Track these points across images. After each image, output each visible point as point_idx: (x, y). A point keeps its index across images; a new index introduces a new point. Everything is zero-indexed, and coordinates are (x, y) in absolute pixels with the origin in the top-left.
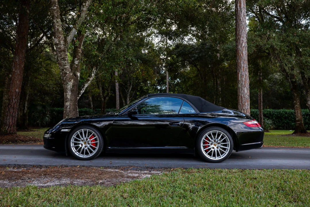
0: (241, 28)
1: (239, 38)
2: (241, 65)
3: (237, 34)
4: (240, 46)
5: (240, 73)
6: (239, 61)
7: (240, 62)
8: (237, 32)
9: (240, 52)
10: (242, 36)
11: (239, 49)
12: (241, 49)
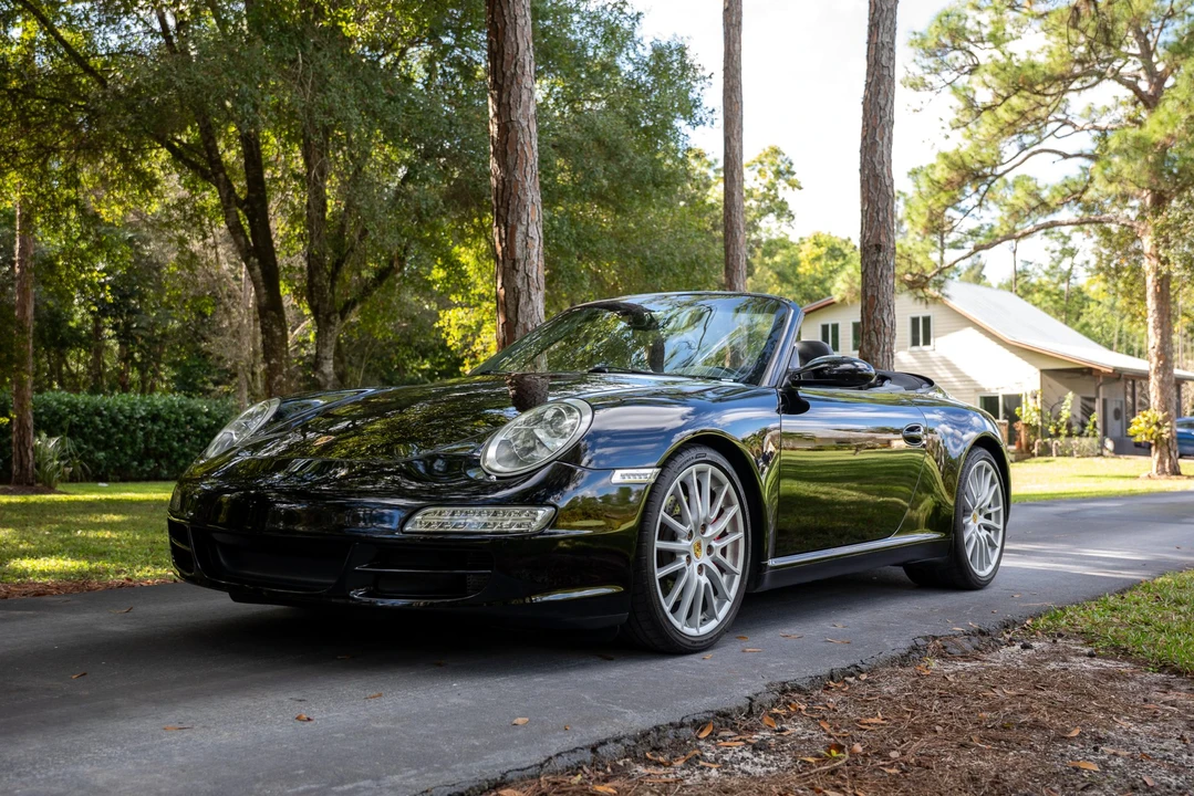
0: (523, 35)
1: (514, 75)
2: (525, 194)
3: (506, 57)
4: (520, 111)
5: (521, 228)
6: (518, 174)
7: (523, 180)
8: (508, 49)
9: (520, 135)
10: (528, 69)
11: (519, 122)
12: (525, 124)
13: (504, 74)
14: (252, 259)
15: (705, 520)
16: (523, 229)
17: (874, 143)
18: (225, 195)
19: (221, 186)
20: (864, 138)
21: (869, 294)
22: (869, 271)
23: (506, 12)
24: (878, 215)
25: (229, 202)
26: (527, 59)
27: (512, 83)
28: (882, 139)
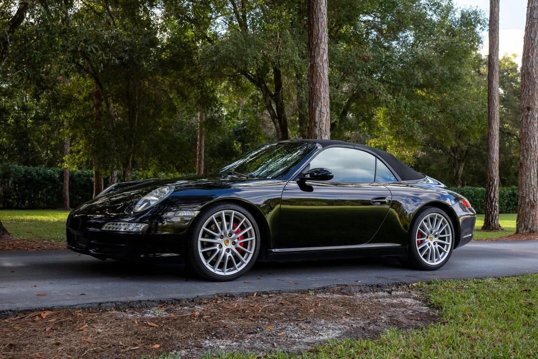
0: (322, 26)
1: (317, 43)
2: (321, 94)
3: (314, 36)
4: (319, 59)
5: (318, 109)
6: (317, 86)
7: (320, 88)
8: (315, 33)
9: (319, 69)
10: (323, 40)
11: (318, 63)
12: (321, 64)
13: (313, 43)
14: (275, 119)
15: (230, 232)
16: (319, 109)
17: (528, 57)
18: (264, 93)
19: (263, 89)
20: (524, 55)
21: (523, 131)
22: (523, 120)
23: (314, 17)
24: (529, 92)
25: (266, 96)
26: (323, 36)
27: (316, 47)
28: (532, 55)
